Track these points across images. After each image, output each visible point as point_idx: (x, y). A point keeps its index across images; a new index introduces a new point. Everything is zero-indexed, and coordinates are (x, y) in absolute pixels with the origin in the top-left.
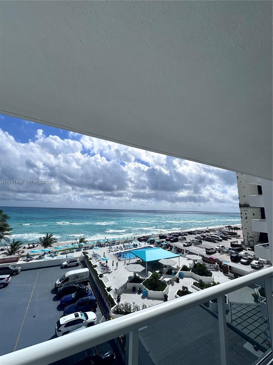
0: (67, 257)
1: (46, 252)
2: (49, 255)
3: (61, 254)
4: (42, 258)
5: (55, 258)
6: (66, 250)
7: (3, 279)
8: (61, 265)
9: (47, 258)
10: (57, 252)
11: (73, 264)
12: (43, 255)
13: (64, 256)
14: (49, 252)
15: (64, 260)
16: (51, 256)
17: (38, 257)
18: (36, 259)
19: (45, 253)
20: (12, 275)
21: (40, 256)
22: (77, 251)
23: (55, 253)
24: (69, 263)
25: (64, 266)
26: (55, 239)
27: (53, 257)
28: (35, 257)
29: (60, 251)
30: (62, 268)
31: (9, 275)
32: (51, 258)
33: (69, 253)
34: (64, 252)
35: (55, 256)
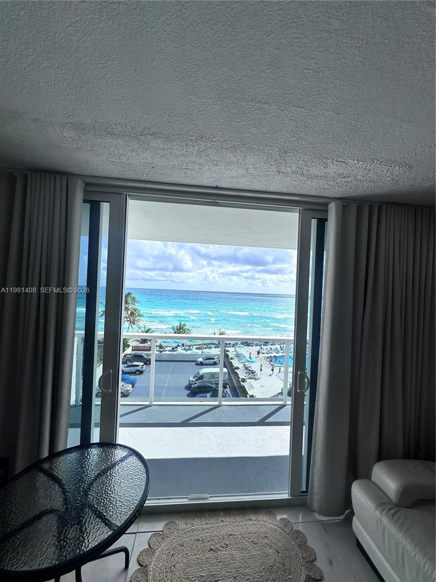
0: (202, 353)
1: (180, 345)
2: (183, 348)
3: (197, 348)
4: (175, 351)
5: (189, 352)
6: (202, 344)
7: (138, 366)
8: (196, 361)
9: (180, 350)
10: (191, 346)
11: (210, 361)
12: (176, 347)
13: (200, 352)
14: (183, 344)
15: (199, 356)
16: (185, 349)
17: (171, 349)
18: (169, 351)
19: (178, 346)
20: (146, 364)
21: (173, 348)
22: (215, 347)
23: (190, 346)
24: (205, 360)
25: (199, 362)
26: (188, 330)
27: (186, 351)
28: (168, 349)
29: (196, 345)
30: (197, 364)
31: (143, 363)
32: (184, 352)
33: (206, 348)
34: (200, 347)
35: (189, 349)
